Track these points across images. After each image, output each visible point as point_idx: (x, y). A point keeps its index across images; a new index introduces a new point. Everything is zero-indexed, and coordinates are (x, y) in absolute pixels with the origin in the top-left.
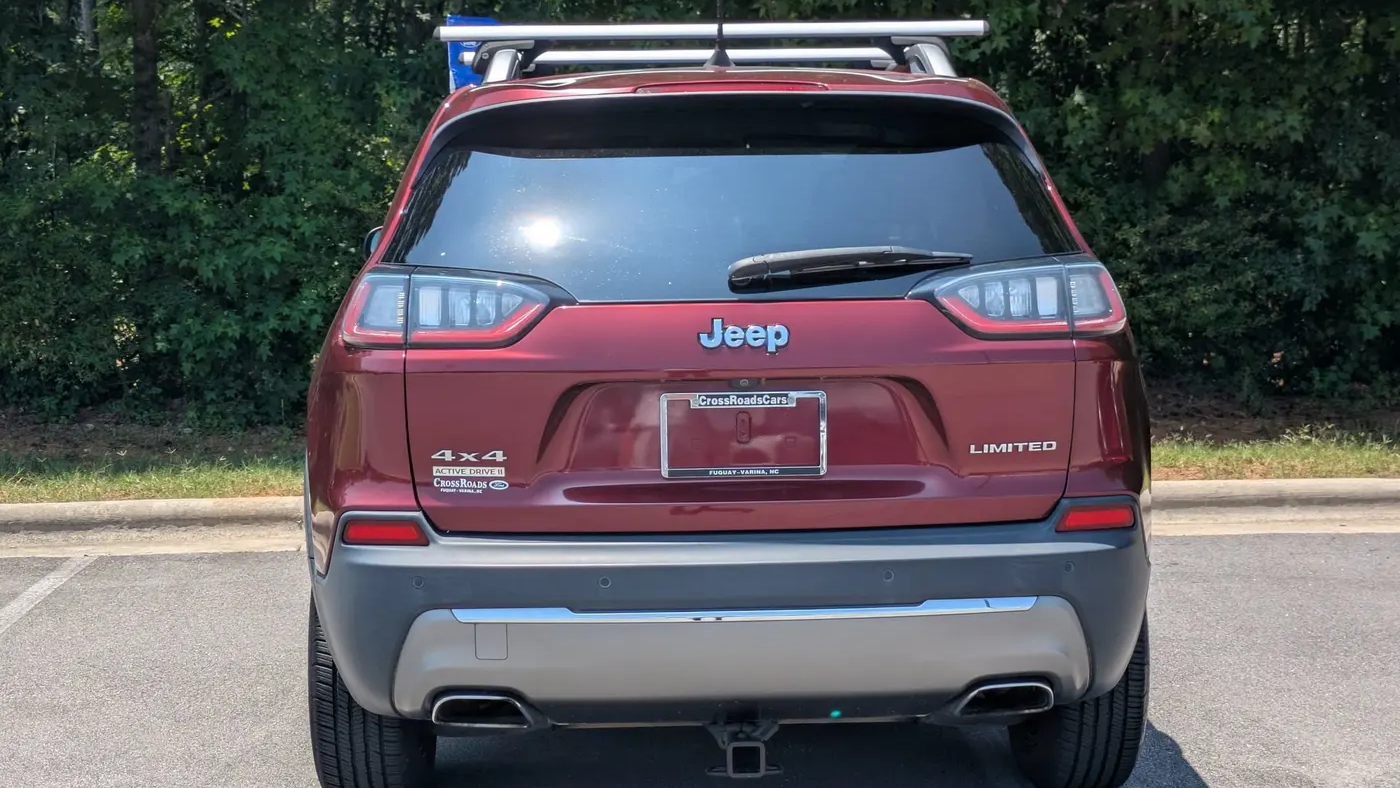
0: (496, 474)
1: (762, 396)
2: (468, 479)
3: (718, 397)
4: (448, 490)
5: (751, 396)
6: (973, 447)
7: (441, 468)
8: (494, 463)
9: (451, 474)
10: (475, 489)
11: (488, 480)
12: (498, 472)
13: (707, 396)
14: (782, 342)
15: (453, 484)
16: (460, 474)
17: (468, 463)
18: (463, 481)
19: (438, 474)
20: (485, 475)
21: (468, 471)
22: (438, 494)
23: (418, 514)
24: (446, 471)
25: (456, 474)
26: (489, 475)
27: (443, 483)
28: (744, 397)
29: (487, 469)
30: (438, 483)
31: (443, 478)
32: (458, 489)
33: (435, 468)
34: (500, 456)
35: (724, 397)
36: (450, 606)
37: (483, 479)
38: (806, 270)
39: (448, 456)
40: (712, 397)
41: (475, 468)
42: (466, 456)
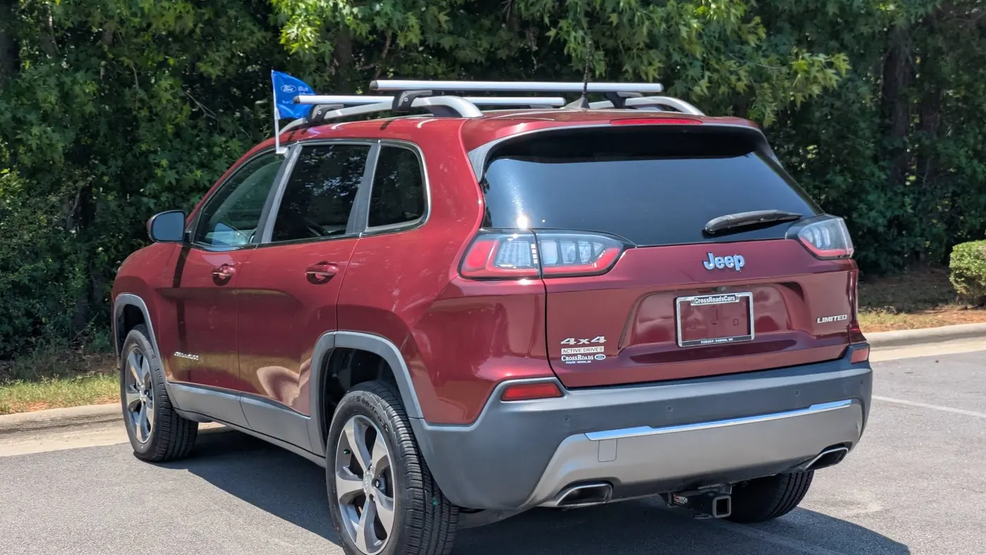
0: (599, 351)
1: (723, 296)
2: (582, 355)
3: (703, 298)
4: (570, 363)
5: (719, 297)
6: (819, 319)
7: (566, 349)
8: (597, 344)
9: (573, 353)
10: (587, 361)
11: (594, 354)
12: (601, 349)
13: (699, 298)
14: (742, 264)
15: (573, 358)
16: (578, 352)
17: (584, 345)
18: (579, 357)
19: (565, 353)
20: (592, 352)
21: (582, 350)
22: (564, 365)
23: (555, 378)
24: (570, 351)
25: (575, 353)
26: (595, 351)
27: (567, 358)
28: (715, 297)
29: (594, 348)
30: (564, 358)
31: (567, 355)
32: (576, 361)
33: (563, 350)
34: (602, 340)
35: (706, 298)
36: (584, 432)
37: (590, 354)
38: (740, 224)
39: (572, 341)
40: (700, 298)
41: (587, 348)
42: (583, 341)
